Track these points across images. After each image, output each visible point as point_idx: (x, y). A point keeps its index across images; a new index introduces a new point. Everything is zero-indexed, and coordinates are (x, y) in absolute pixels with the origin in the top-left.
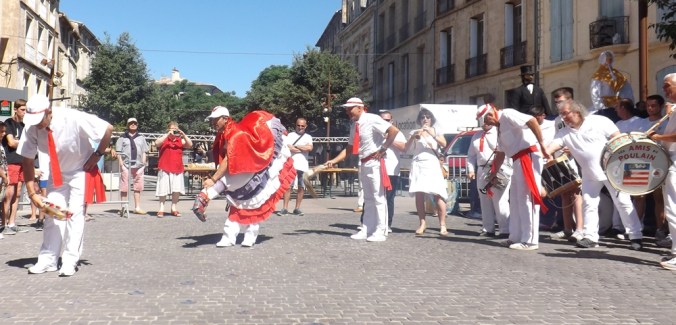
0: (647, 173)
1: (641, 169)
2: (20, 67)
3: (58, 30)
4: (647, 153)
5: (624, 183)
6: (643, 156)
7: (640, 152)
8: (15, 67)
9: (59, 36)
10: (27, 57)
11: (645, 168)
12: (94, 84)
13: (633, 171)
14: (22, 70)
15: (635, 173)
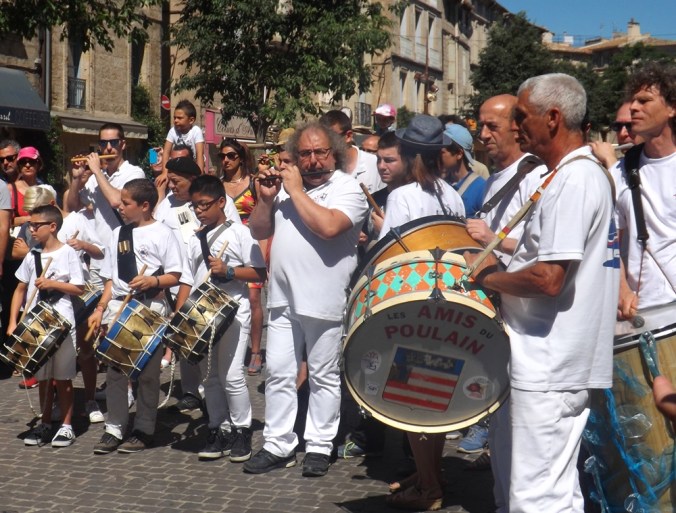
0: (453, 384)
1: (439, 369)
2: (395, 66)
3: (441, 9)
4: (463, 332)
5: (386, 395)
6: (453, 338)
7: (445, 329)
8: (388, 68)
9: (443, 15)
10: (403, 53)
11: (451, 371)
12: (484, 81)
13: (416, 370)
14: (398, 69)
15: (419, 377)
